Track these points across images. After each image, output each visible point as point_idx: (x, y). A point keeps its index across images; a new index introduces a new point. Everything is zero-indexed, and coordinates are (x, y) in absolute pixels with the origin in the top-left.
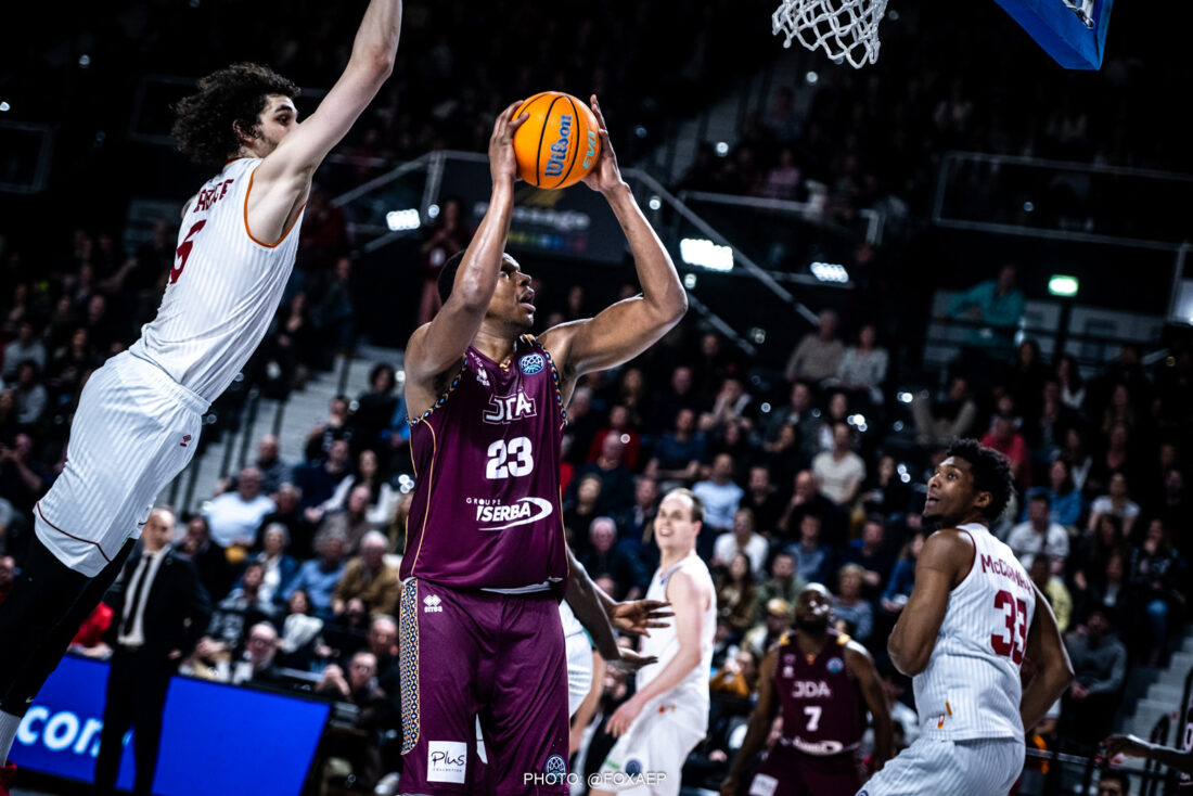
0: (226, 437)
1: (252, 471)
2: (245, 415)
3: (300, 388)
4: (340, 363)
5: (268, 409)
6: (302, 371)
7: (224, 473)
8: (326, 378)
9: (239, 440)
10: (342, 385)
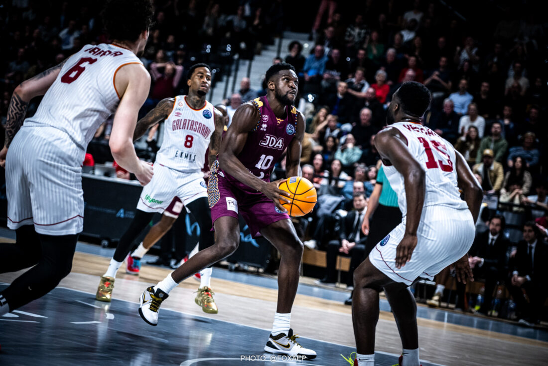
0: (225, 78)
1: (237, 95)
2: (233, 67)
3: (259, 54)
4: (277, 41)
5: (244, 64)
6: (259, 45)
7: (225, 97)
8: (271, 48)
9: (231, 79)
10: (279, 52)
